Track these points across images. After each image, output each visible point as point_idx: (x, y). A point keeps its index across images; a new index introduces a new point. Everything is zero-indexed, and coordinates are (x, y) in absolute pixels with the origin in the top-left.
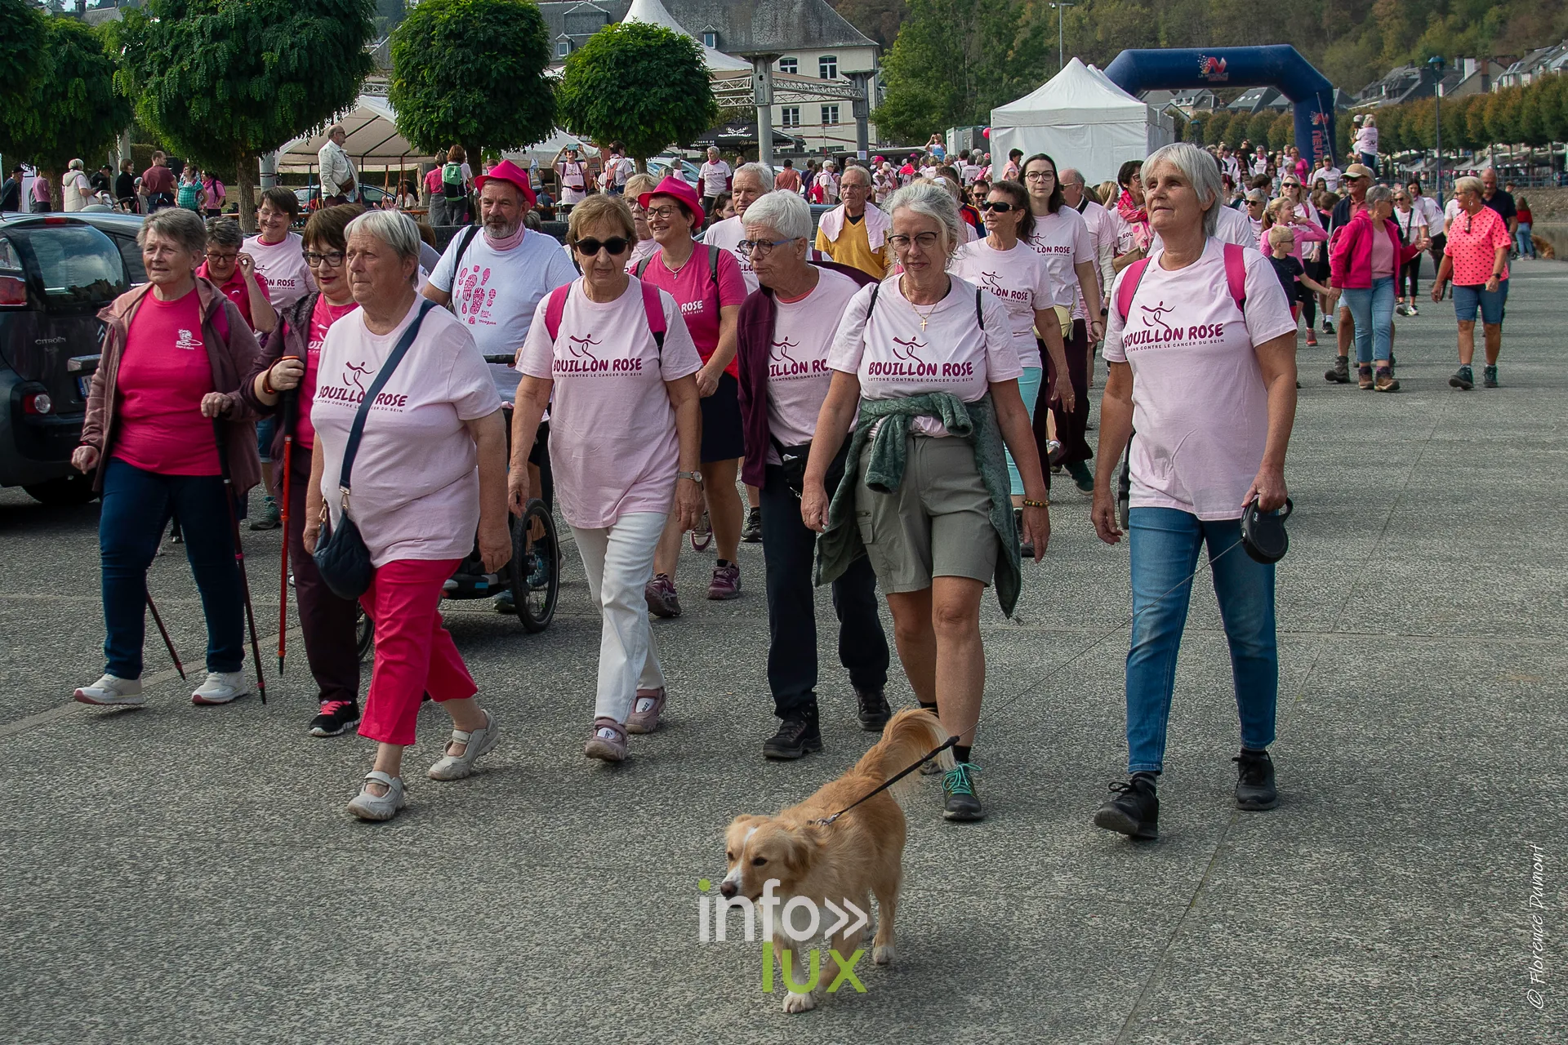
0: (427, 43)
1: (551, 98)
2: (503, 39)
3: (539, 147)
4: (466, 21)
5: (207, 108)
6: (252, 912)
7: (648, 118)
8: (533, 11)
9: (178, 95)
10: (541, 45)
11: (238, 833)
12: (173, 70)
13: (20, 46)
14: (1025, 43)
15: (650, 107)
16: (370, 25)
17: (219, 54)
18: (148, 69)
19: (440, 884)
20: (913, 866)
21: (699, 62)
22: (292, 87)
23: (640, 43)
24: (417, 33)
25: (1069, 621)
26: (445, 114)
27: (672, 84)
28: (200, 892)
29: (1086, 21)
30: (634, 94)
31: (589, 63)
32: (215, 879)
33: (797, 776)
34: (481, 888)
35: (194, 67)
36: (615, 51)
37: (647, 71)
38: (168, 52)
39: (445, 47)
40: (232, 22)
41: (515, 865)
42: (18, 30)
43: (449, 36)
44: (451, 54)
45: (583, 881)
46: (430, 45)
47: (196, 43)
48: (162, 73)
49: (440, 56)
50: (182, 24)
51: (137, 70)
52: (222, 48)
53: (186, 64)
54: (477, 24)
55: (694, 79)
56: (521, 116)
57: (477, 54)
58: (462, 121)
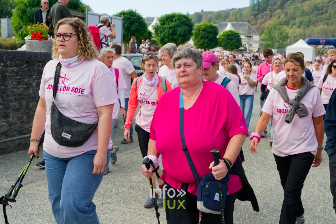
0: (199, 31)
1: (218, 41)
2: (211, 31)
5: (167, 39)
7: (231, 45)
8: (216, 27)
10: (217, 32)
12: (163, 33)
15: (232, 43)
16: (193, 28)
17: (170, 31)
18: (158, 33)
21: (239, 37)
22: (180, 37)
23: (231, 33)
24: (197, 30)
26: (201, 43)
27: (236, 40)
29: (293, 32)
30: (229, 41)
35: (166, 33)
36: (227, 34)
37: (232, 37)
38: (162, 30)
39: (202, 32)
40: (173, 26)
42: (143, 26)
43: (203, 30)
44: (203, 34)
46: (199, 32)
47: (167, 29)
48: (161, 34)
49: (201, 33)
50: (164, 26)
51: (157, 33)
52: (171, 30)
53: (165, 32)
54: (208, 29)
55: (239, 39)
56: (213, 44)
57: (207, 33)
58: (204, 44)
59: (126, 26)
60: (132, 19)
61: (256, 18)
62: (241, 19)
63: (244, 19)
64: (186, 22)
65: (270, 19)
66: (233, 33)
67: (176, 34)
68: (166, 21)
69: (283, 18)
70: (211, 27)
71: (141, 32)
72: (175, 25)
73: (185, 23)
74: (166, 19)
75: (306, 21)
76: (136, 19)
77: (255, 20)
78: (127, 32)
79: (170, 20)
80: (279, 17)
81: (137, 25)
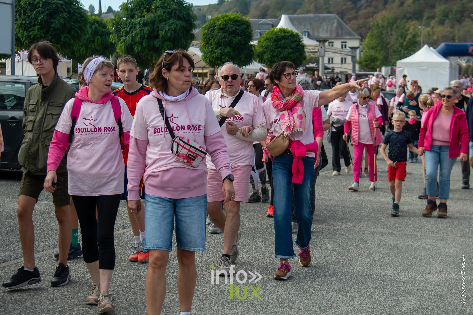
0: (213, 31)
1: (252, 51)
2: (238, 31)
3: (248, 67)
4: (225, 24)
5: (140, 48)
6: (140, 312)
8: (248, 22)
9: (131, 44)
10: (250, 33)
11: (137, 286)
12: (130, 35)
13: (79, 25)
14: (410, 39)
15: (285, 55)
16: (194, 24)
17: (145, 31)
18: (121, 34)
19: (202, 306)
20: (357, 309)
21: (301, 41)
22: (168, 43)
23: (283, 34)
24: (210, 28)
25: (414, 231)
26: (218, 54)
27: (292, 48)
28: (123, 304)
29: (431, 33)
30: (279, 51)
31: (265, 40)
32: (128, 300)
33: (321, 277)
34: (215, 308)
35: (137, 35)
36: (274, 36)
37: (284, 44)
38: (128, 29)
39: (219, 33)
40: (150, 20)
41: (227, 301)
42: (79, 19)
43: (220, 29)
44: (221, 35)
45: (249, 307)
46: (214, 32)
47: (138, 27)
48: (126, 36)
49: (217, 35)
50: (133, 20)
51: (118, 35)
52: (146, 29)
53: (134, 34)
54: (230, 26)
55: (299, 47)
56: (242, 56)
57: (229, 36)
58: (223, 57)
59: (41, 20)
60: (54, 6)
61: (356, 6)
62: (326, 9)
63: (332, 9)
64: (177, 12)
65: (385, 8)
66: (286, 34)
67: (157, 37)
68: (137, 10)
69: (409, 6)
70: (237, 22)
71: (73, 33)
72: (155, 17)
73: (175, 13)
74: (136, 6)
75: (456, 11)
76: (62, 5)
77: (355, 11)
78: (44, 33)
79: (145, 8)
80: (402, 4)
81: (64, 18)
